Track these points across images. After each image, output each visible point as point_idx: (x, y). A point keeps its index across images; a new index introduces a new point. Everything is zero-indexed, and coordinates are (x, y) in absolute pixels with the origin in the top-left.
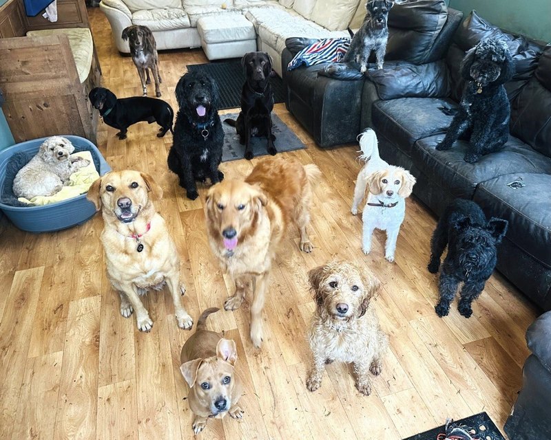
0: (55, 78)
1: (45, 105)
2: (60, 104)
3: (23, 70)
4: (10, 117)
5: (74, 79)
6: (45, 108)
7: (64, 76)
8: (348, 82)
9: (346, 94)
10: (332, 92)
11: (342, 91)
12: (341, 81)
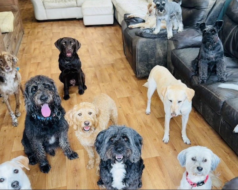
8: (151, 39)
9: (150, 46)
10: (141, 45)
11: (147, 44)
12: (146, 39)
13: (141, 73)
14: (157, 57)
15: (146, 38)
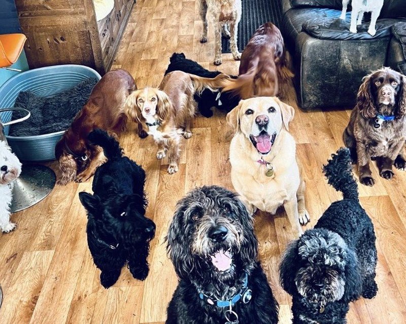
0: (74, 14)
1: (62, 39)
2: (76, 39)
3: (45, 5)
4: (29, 48)
5: (91, 16)
6: (61, 42)
7: (83, 13)
8: (331, 42)
9: (328, 53)
10: (311, 51)
11: (323, 50)
12: (322, 40)
13: (310, 101)
14: (341, 72)
15: (320, 38)
